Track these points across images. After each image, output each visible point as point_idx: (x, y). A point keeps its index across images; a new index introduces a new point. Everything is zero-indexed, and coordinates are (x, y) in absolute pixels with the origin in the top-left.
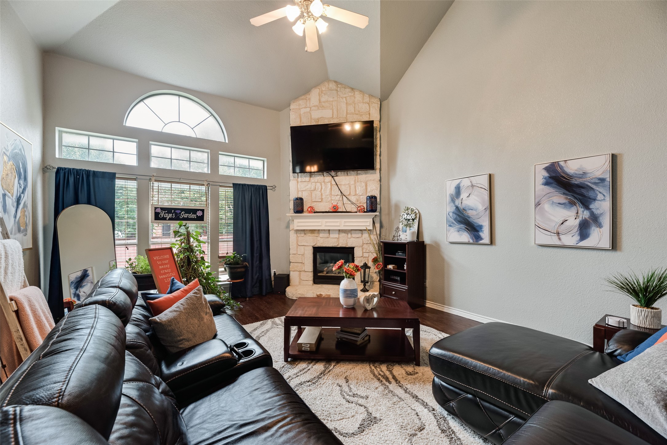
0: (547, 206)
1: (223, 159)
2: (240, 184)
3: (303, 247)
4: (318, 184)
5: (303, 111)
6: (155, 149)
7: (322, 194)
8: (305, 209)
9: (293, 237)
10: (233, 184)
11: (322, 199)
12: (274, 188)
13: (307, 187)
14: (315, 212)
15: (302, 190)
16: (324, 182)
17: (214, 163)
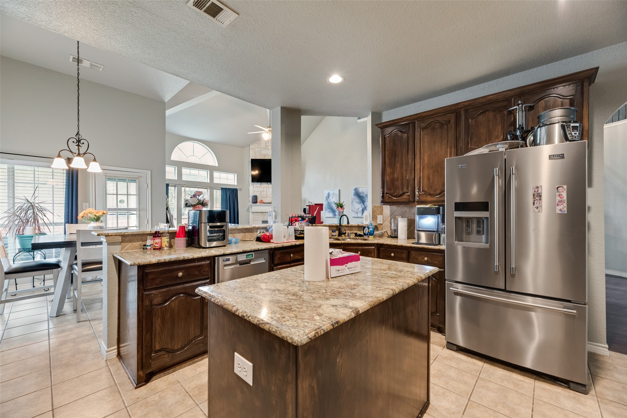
0: (354, 203)
1: (216, 174)
2: (224, 188)
3: (257, 221)
4: (265, 189)
5: (257, 150)
6: (185, 171)
7: (267, 194)
8: (258, 201)
9: (251, 215)
10: (221, 188)
11: (267, 196)
12: (241, 189)
13: (259, 190)
14: (263, 203)
15: (256, 191)
16: (268, 187)
17: (212, 178)
